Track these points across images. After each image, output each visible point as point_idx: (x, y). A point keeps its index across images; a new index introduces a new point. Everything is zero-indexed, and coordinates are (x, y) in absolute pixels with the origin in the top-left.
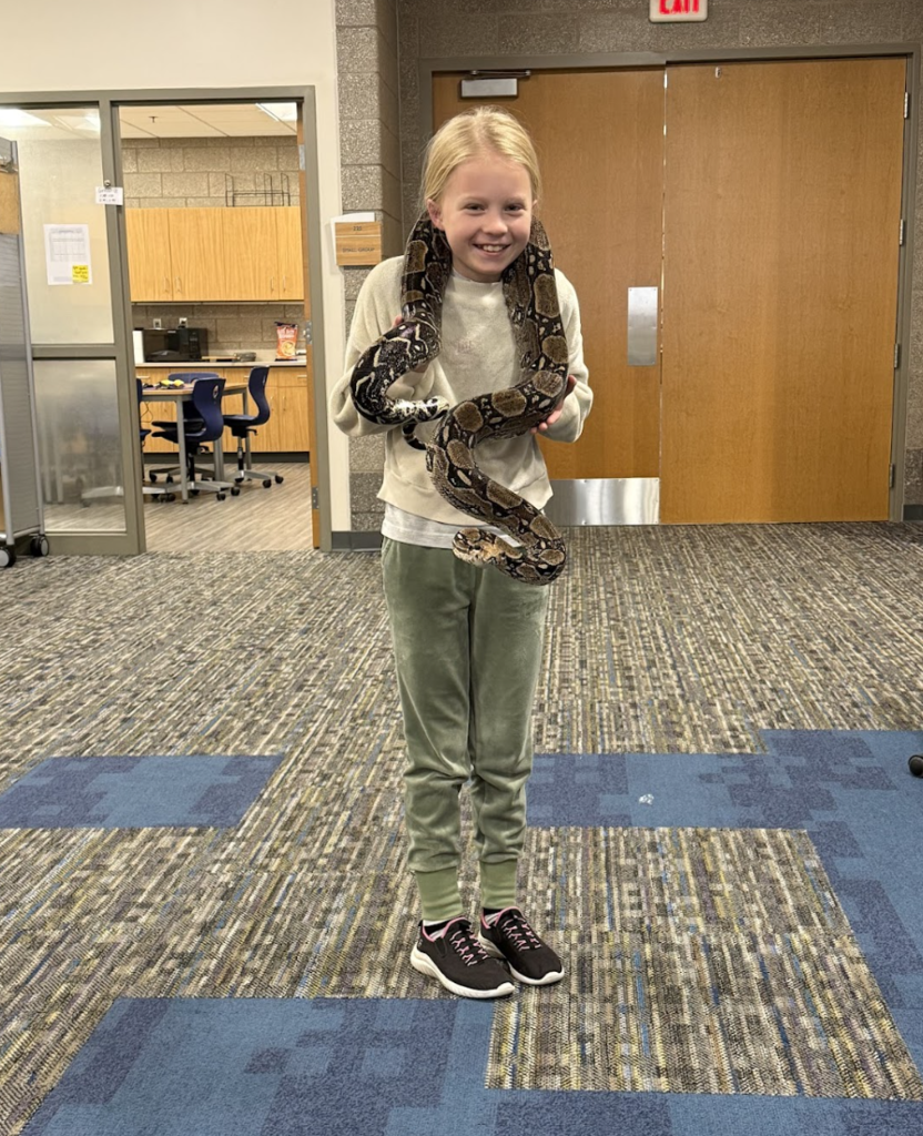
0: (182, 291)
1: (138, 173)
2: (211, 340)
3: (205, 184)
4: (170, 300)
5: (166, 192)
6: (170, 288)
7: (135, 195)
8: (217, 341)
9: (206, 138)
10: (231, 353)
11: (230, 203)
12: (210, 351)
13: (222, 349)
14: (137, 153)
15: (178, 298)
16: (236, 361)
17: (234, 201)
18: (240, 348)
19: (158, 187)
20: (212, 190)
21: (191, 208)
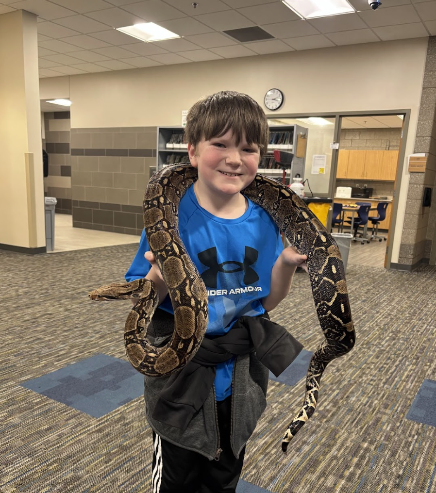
0: (366, 176)
1: (359, 139)
2: (373, 192)
3: (380, 143)
5: (367, 145)
6: (363, 174)
7: (357, 146)
8: (375, 193)
10: (379, 196)
11: (387, 149)
12: (373, 196)
15: (365, 178)
16: (380, 199)
19: (365, 144)
20: (382, 145)
21: (374, 150)
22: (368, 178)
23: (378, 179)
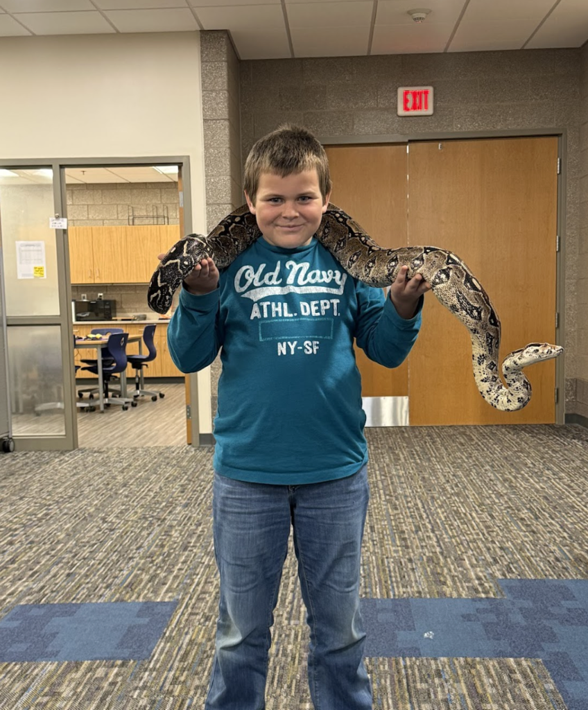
0: (100, 277)
1: (73, 205)
2: (118, 307)
3: (115, 211)
4: (93, 282)
5: (90, 216)
6: (93, 274)
8: (122, 308)
9: (116, 184)
10: (131, 315)
11: (131, 223)
12: (118, 314)
13: (125, 312)
14: (73, 193)
15: (97, 281)
16: (134, 320)
17: (133, 222)
18: (137, 312)
19: (85, 214)
20: (120, 215)
21: (106, 226)
22: (105, 280)
23: (123, 282)
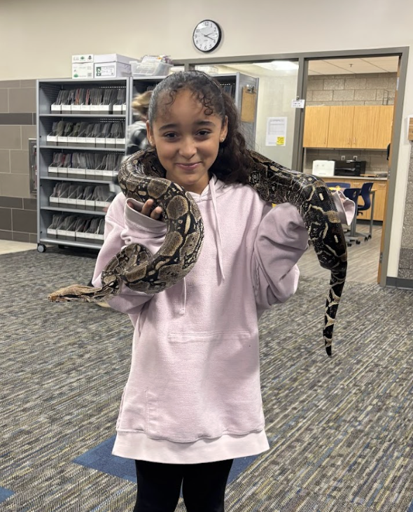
0: (356, 144)
1: (344, 90)
2: (367, 166)
3: (375, 95)
4: (350, 147)
5: (356, 98)
6: (351, 142)
7: (342, 99)
8: (370, 167)
9: (378, 74)
10: (376, 173)
11: (385, 103)
12: (366, 172)
13: (371, 170)
14: (345, 81)
15: (354, 147)
16: (376, 177)
17: (387, 101)
18: (380, 171)
19: (352, 96)
20: (378, 97)
21: (366, 106)
22: (359, 146)
23: (372, 148)
